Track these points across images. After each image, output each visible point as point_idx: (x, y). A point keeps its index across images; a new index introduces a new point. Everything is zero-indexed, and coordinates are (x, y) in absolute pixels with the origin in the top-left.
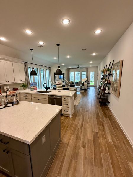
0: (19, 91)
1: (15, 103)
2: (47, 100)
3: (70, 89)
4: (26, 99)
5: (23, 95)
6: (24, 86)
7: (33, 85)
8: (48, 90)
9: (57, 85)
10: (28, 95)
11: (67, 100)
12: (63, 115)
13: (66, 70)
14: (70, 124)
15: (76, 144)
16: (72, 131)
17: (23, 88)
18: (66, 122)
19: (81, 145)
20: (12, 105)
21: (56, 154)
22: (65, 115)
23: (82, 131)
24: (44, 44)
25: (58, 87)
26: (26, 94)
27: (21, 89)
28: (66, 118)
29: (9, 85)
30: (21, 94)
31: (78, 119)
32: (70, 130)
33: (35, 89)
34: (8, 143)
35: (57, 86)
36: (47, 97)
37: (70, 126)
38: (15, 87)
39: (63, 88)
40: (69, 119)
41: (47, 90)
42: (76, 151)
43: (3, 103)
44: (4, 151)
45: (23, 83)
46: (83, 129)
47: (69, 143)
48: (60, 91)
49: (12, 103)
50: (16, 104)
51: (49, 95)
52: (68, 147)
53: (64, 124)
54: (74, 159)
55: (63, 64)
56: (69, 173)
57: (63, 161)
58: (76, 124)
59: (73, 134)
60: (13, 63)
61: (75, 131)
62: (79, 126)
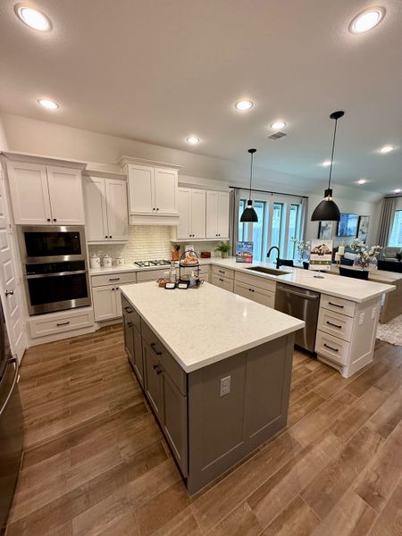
0: (212, 261)
1: (192, 283)
2: (273, 295)
3: (369, 277)
4: (221, 283)
5: (216, 270)
6: (224, 250)
7: (244, 249)
8: (282, 268)
9: (312, 255)
10: (226, 274)
11: (338, 310)
12: (319, 358)
13: (376, 203)
14: (336, 398)
15: (337, 469)
16: (337, 421)
17: (220, 253)
18: (322, 384)
19: (356, 485)
20: (185, 286)
21: (259, 450)
22: (324, 361)
23: (382, 445)
24: (288, 124)
25: (317, 263)
26: (223, 270)
27: (216, 256)
28: (325, 372)
29: (196, 244)
30: (214, 268)
31: (378, 394)
32: (329, 414)
33: (248, 260)
34: (160, 353)
35: (314, 257)
36: (273, 288)
37: (333, 404)
38: (206, 249)
39: (340, 269)
40: (336, 379)
41: (278, 267)
42: (329, 491)
43: (173, 280)
44: (155, 367)
45: (222, 243)
46: (388, 441)
47: (309, 448)
48: (322, 274)
49: (188, 282)
50: (193, 287)
51: (279, 283)
52: (303, 460)
53: (313, 386)
54: (311, 505)
55: (362, 182)
56: (281, 527)
57: (273, 482)
58: (363, 407)
59: (336, 433)
60: (208, 192)
61: (347, 429)
62: (373, 422)
